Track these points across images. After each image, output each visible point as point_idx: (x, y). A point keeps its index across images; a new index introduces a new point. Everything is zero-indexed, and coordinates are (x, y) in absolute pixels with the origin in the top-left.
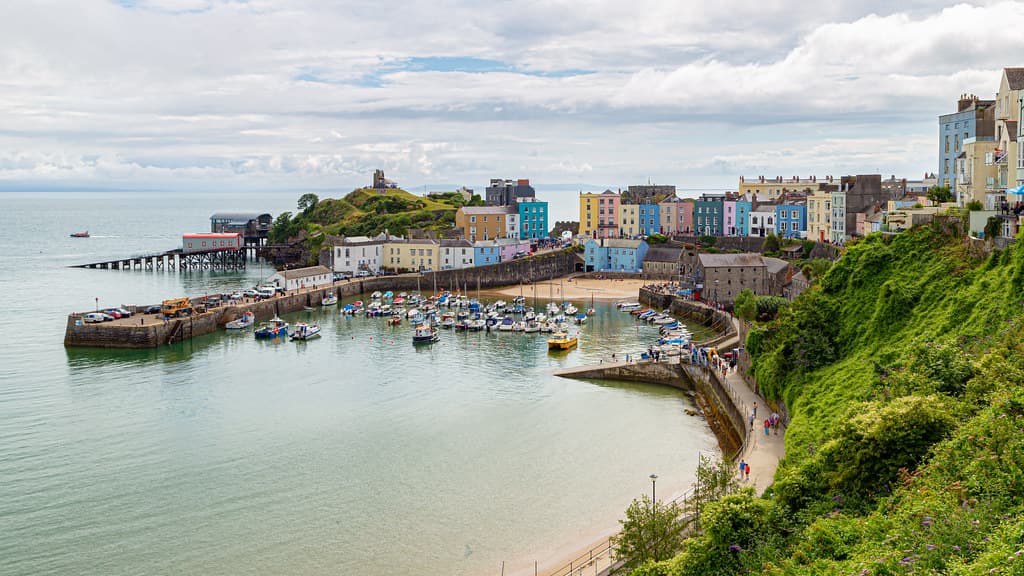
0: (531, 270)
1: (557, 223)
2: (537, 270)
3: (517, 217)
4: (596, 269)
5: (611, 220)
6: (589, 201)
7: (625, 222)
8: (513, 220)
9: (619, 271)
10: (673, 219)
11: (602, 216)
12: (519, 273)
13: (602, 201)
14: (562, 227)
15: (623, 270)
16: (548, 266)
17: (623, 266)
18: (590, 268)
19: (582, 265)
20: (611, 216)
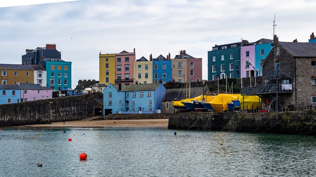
0: (51, 111)
1: (80, 82)
2: (57, 112)
3: (44, 73)
4: (114, 112)
5: (127, 76)
6: (107, 60)
7: (140, 77)
8: (40, 75)
9: (137, 113)
10: (185, 72)
11: (119, 72)
12: (39, 113)
13: (119, 60)
14: (83, 84)
15: (140, 112)
16: (68, 109)
17: (140, 109)
18: (109, 111)
19: (101, 109)
20: (127, 72)
